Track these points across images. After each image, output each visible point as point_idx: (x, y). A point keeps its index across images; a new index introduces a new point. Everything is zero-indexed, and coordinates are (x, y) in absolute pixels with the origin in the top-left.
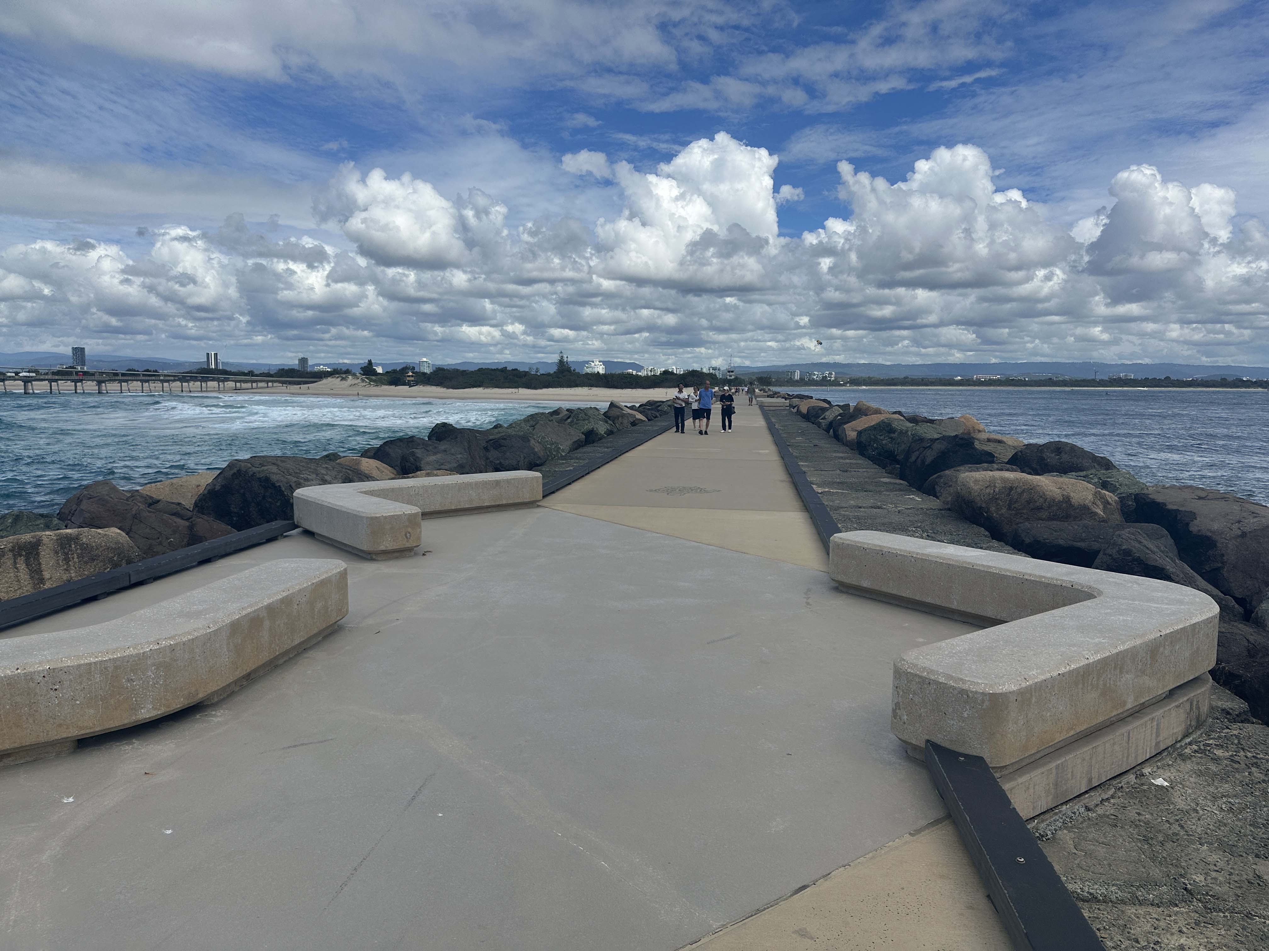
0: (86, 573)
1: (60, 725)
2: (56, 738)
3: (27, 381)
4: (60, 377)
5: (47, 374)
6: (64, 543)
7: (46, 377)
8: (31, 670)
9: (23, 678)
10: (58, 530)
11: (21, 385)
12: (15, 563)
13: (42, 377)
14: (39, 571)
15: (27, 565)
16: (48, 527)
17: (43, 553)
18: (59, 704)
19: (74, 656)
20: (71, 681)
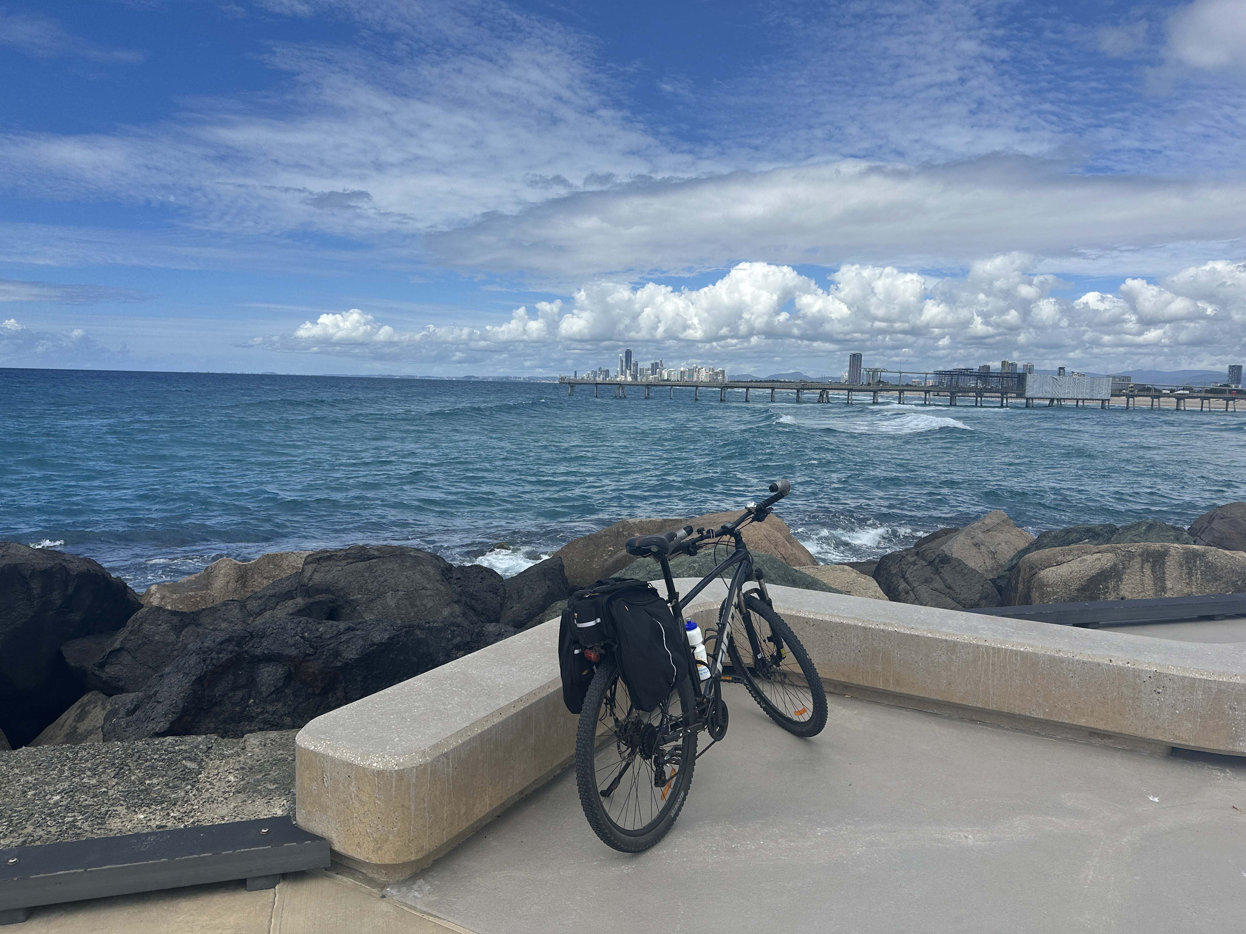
0: (1207, 591)
1: (1158, 727)
2: (1153, 737)
3: (1180, 398)
4: (1213, 395)
5: (1200, 392)
6: (1190, 558)
7: (1199, 395)
8: (1140, 667)
9: (1131, 672)
10: (1187, 544)
11: (1174, 402)
12: (1142, 567)
13: (1195, 395)
14: (1163, 580)
15: (1152, 571)
16: (1177, 540)
17: (1168, 563)
18: (1160, 707)
19: (1181, 667)
20: (1174, 689)
